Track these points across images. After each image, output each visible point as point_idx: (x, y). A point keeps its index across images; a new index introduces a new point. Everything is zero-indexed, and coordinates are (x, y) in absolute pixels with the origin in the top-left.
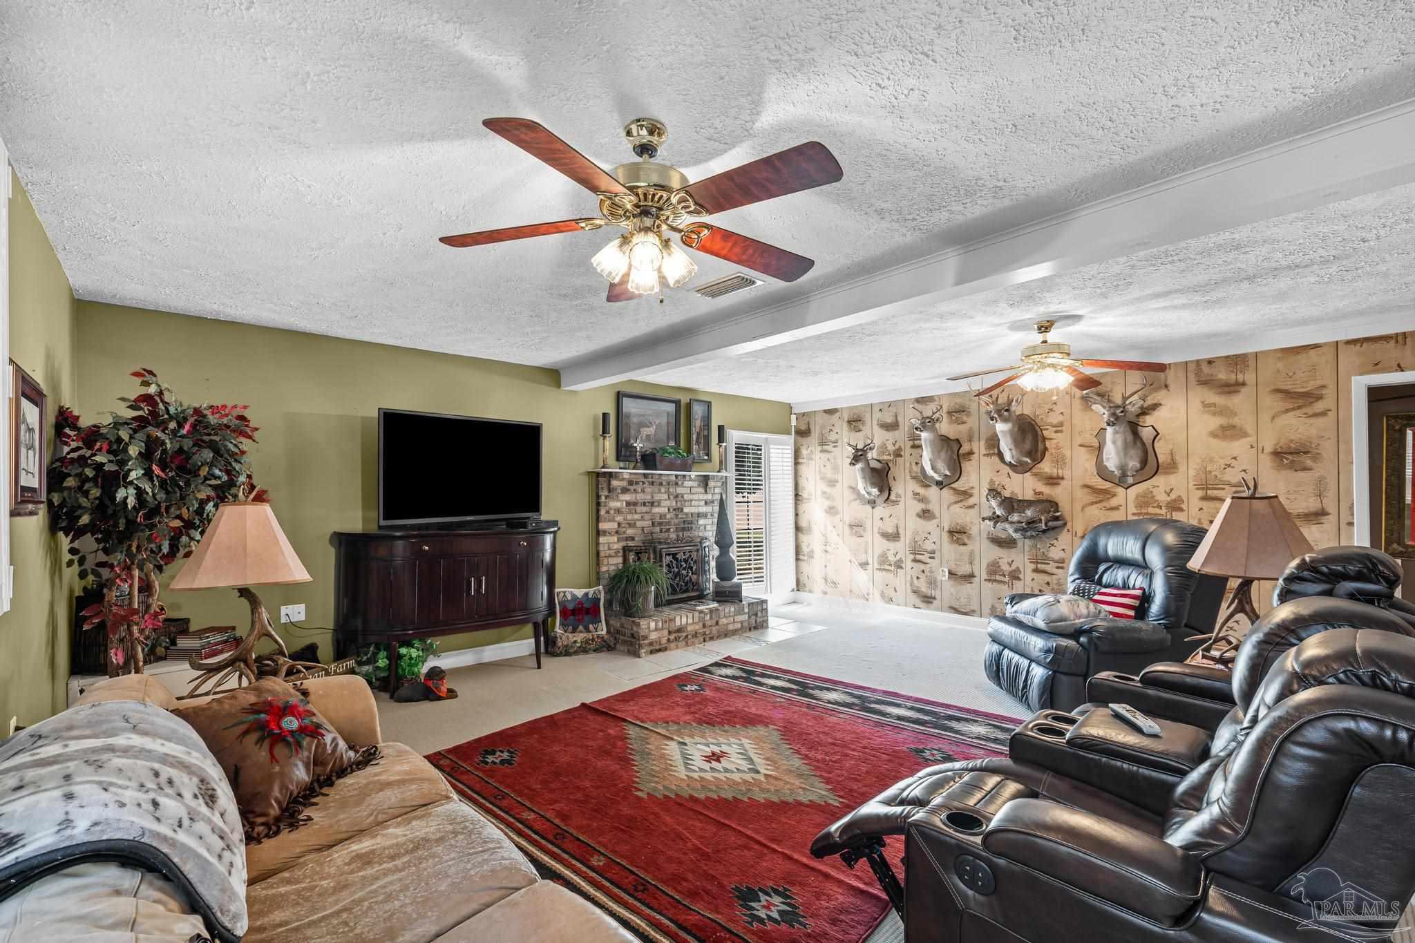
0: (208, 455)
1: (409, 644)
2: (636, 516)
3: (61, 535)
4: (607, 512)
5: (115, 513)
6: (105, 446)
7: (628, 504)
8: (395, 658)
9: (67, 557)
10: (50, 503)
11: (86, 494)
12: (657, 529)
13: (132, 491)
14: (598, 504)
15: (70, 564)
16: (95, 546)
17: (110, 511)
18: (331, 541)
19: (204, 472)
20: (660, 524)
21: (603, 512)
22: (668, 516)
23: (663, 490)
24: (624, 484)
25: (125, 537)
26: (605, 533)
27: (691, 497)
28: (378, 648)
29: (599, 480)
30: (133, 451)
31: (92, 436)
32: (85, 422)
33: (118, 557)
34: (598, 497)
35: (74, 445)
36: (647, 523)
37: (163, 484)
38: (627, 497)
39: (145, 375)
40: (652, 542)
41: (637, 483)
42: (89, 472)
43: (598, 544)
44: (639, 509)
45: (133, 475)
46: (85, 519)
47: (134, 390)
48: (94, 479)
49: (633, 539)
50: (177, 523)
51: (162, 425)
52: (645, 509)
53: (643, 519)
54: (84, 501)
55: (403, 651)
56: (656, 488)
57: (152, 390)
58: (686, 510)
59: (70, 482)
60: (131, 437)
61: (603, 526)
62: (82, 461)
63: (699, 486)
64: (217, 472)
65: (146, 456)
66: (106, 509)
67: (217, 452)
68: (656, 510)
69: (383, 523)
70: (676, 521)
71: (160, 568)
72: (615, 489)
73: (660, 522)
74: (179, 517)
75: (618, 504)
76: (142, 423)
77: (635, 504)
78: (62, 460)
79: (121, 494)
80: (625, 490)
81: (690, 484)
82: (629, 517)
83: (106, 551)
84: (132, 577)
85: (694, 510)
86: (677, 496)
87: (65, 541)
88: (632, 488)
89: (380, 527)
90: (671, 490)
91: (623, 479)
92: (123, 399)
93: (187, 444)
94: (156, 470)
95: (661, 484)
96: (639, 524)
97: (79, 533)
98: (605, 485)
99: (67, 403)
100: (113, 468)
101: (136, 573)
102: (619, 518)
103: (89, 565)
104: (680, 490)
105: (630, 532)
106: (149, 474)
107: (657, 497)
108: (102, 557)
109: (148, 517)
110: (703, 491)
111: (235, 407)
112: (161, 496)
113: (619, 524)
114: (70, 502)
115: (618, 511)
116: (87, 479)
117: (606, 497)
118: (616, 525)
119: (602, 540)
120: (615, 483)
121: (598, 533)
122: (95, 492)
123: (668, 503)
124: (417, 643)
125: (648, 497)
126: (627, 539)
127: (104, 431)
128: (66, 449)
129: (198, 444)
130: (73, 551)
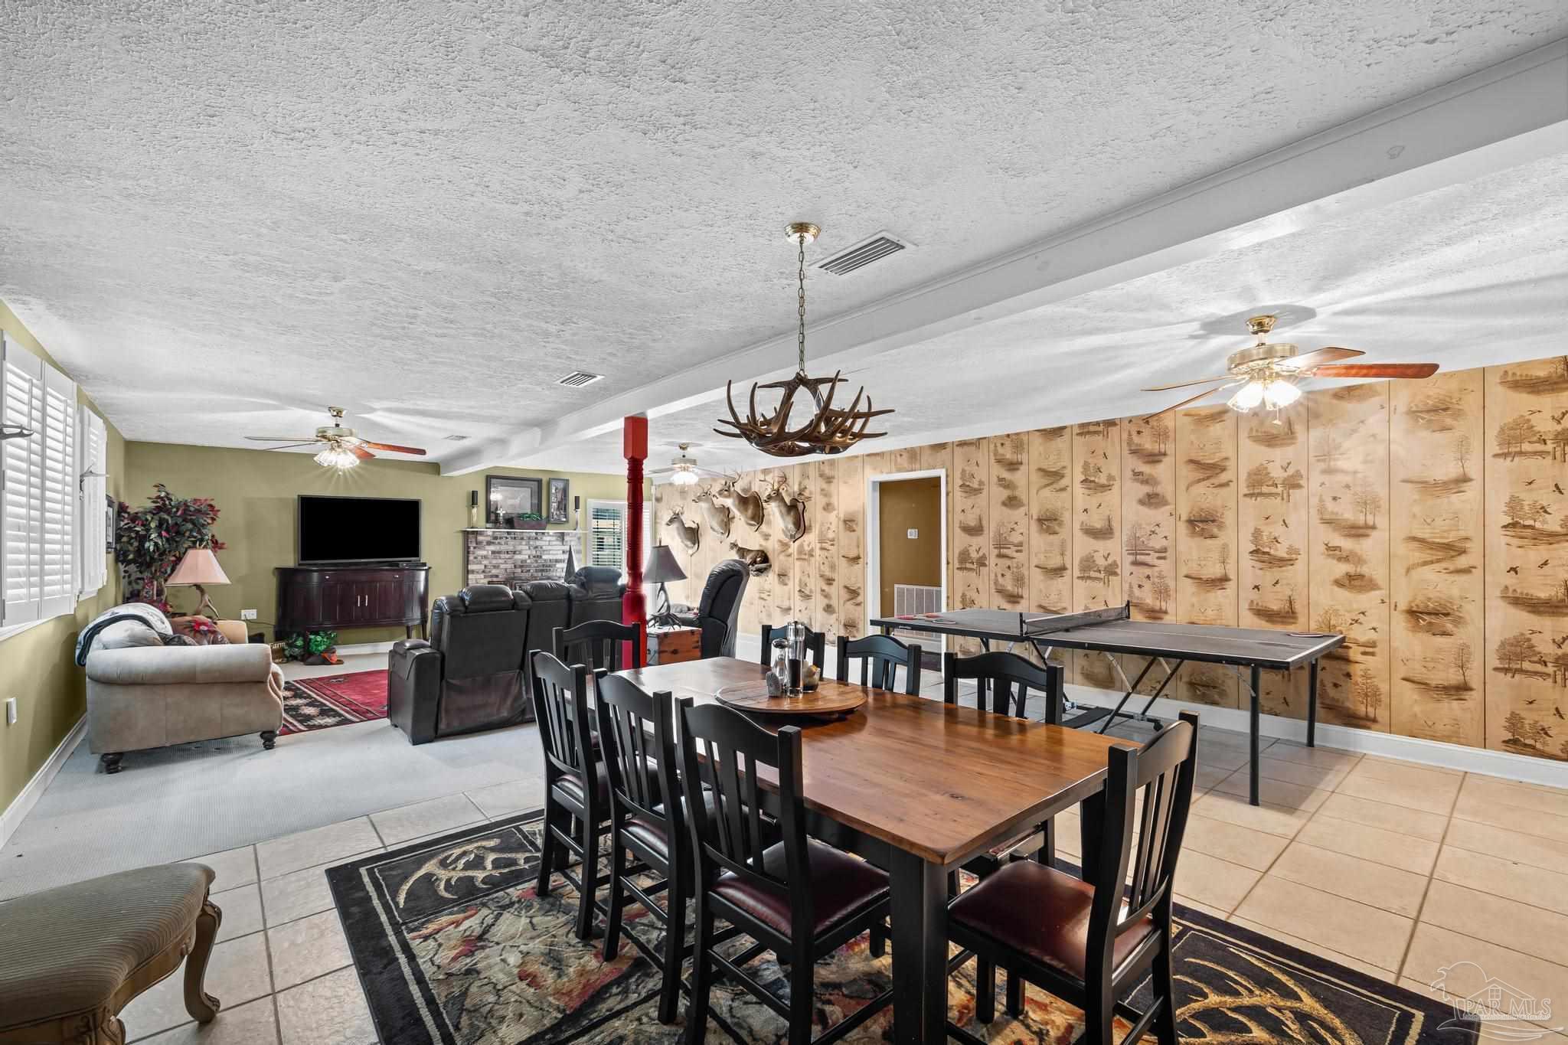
0: (190, 526)
1: (317, 633)
2: (500, 561)
3: (120, 564)
4: (475, 558)
5: (145, 554)
6: (140, 523)
7: (493, 552)
8: (307, 642)
9: (123, 574)
10: (115, 548)
11: (132, 544)
12: (519, 570)
13: (152, 543)
14: (468, 553)
15: (124, 577)
16: (135, 569)
17: (143, 552)
18: (274, 574)
19: (187, 534)
20: (521, 567)
21: (471, 558)
22: (529, 561)
23: (524, 543)
24: (489, 539)
25: (149, 565)
26: (473, 572)
27: (550, 548)
28: (298, 636)
29: (469, 536)
30: (153, 525)
31: (134, 518)
32: (132, 511)
33: (146, 575)
34: (469, 547)
35: (126, 521)
36: (509, 566)
37: (167, 540)
38: (492, 548)
39: (160, 487)
40: (514, 578)
41: (501, 538)
42: (133, 535)
43: (468, 579)
44: (502, 556)
45: (153, 536)
46: (131, 556)
47: (154, 493)
48: (136, 538)
49: (497, 576)
50: (173, 559)
51: (168, 512)
52: (507, 556)
53: (506, 563)
54: (131, 548)
55: (312, 637)
56: (517, 542)
57: (163, 494)
58: (544, 557)
59: (125, 539)
60: (152, 518)
61: (471, 567)
62: (130, 529)
63: (557, 540)
64: (195, 534)
65: (160, 526)
66: (141, 551)
67: (194, 524)
68: (517, 557)
69: (301, 562)
70: (536, 565)
71: (166, 580)
72: (481, 542)
73: (522, 565)
74: (174, 556)
75: (484, 553)
76: (159, 509)
77: (499, 552)
78: (120, 529)
79: (147, 545)
80: (489, 543)
81: (548, 538)
82: (494, 562)
83: (141, 572)
84: (153, 585)
85: (551, 557)
86: (537, 547)
87: (122, 567)
88: (497, 541)
89: (299, 565)
90: (531, 543)
91: (487, 536)
92: (149, 498)
93: (179, 521)
94: (164, 533)
95: (522, 539)
96: (502, 566)
97: (129, 563)
98: (474, 540)
99: (122, 500)
100: (144, 533)
101: (155, 583)
102: (485, 562)
103: (133, 578)
104: (538, 543)
105: (494, 572)
106: (160, 535)
107: (519, 548)
108: (139, 575)
109: (161, 555)
110: (561, 543)
111: (206, 500)
112: (167, 546)
113: (485, 566)
114: (125, 549)
115: (485, 557)
116: (132, 538)
117: (475, 548)
118: (483, 567)
119: (470, 576)
120: (480, 538)
121: (468, 571)
122: (136, 544)
123: (529, 552)
124: (322, 633)
125: (511, 548)
126: (492, 576)
127: (139, 515)
128: (122, 524)
129: (185, 520)
130: (125, 572)
